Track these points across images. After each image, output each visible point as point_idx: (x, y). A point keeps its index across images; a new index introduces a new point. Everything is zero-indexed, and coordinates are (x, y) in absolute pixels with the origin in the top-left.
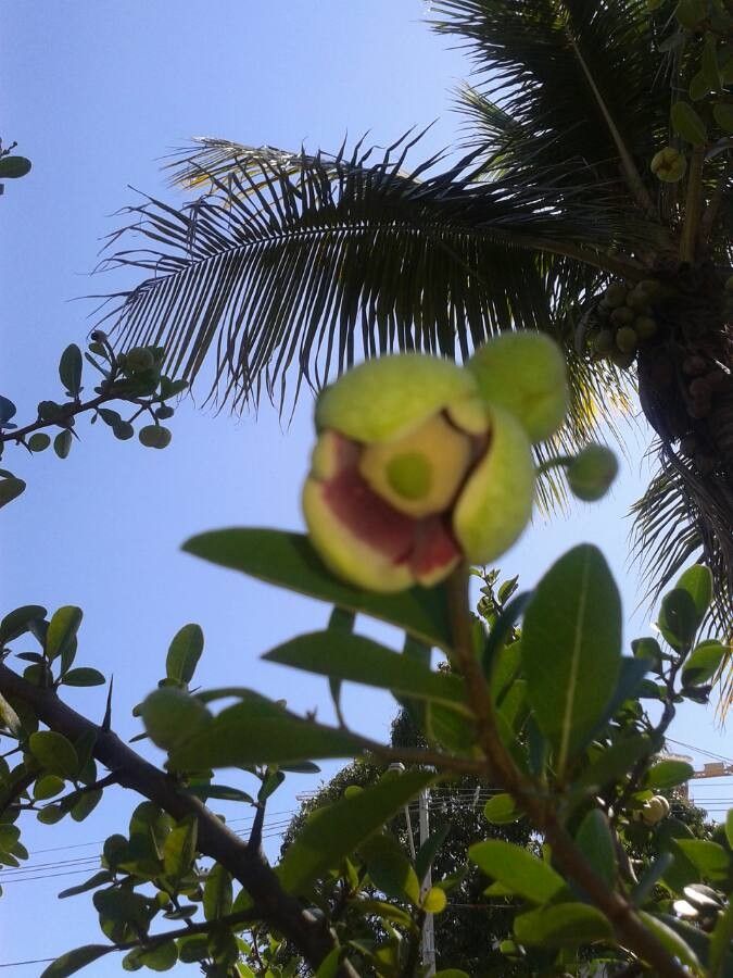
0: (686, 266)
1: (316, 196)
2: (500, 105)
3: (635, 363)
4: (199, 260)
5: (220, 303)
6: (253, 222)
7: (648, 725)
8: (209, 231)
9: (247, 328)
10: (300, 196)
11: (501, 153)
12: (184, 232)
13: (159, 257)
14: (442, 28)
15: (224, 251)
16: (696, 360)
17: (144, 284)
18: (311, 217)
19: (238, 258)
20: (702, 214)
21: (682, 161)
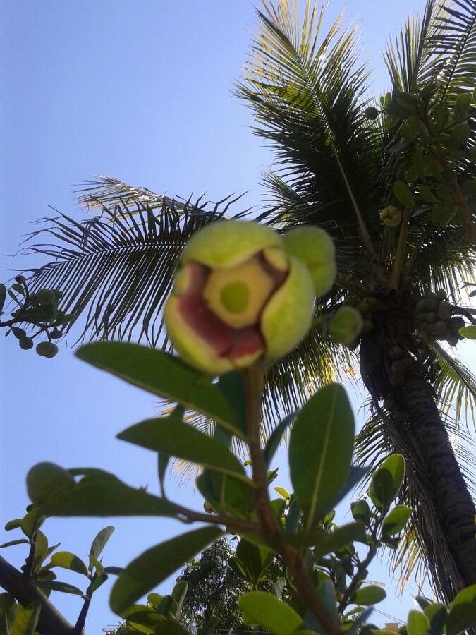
0: (393, 292)
1: (169, 224)
2: (289, 184)
3: (359, 347)
4: (87, 254)
5: (96, 282)
6: (126, 234)
7: (358, 561)
8: (97, 237)
9: (111, 300)
10: (158, 223)
11: (286, 212)
12: (80, 237)
13: (62, 250)
14: (261, 133)
15: (105, 250)
16: (397, 350)
17: (48, 265)
18: (164, 235)
19: (113, 255)
20: (405, 262)
21: (399, 214)
